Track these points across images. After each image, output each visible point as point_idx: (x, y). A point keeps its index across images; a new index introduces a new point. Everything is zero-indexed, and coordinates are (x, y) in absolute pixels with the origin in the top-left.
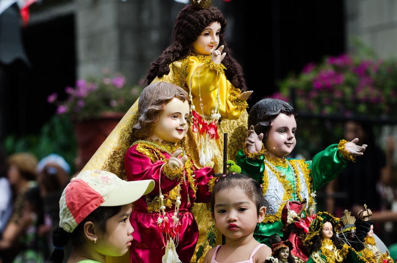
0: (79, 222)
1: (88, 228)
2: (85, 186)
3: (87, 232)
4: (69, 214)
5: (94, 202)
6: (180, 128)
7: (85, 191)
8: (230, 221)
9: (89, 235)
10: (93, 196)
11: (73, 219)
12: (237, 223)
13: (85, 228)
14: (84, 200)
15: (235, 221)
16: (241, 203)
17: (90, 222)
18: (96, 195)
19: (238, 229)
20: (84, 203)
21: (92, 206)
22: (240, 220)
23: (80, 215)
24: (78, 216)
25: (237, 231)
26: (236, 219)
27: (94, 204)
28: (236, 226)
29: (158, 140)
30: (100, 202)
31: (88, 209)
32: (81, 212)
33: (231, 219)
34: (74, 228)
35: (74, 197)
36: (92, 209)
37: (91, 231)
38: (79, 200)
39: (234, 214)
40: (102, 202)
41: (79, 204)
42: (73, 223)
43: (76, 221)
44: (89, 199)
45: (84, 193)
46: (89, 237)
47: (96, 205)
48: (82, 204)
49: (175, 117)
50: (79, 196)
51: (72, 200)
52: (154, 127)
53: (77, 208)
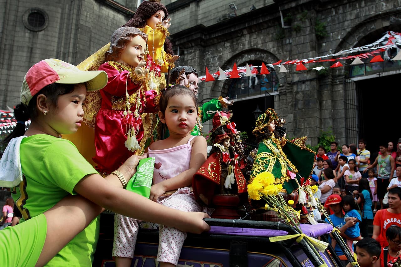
0: (34, 94)
1: (40, 100)
2: (45, 65)
3: (40, 104)
4: (26, 88)
5: (49, 78)
6: (140, 56)
7: (44, 68)
8: (181, 120)
9: (41, 107)
10: (49, 73)
11: (29, 91)
12: (186, 122)
13: (37, 101)
14: (41, 75)
15: (185, 120)
16: (191, 107)
17: (43, 95)
18: (53, 72)
19: (186, 126)
20: (41, 78)
21: (47, 81)
22: (189, 120)
23: (35, 88)
24: (33, 89)
25: (185, 128)
26: (186, 119)
27: (49, 80)
28: (186, 125)
29: (123, 63)
30: (55, 79)
31: (43, 83)
32: (36, 86)
33: (183, 119)
34: (29, 100)
35: (33, 72)
36: (46, 83)
37: (44, 104)
38: (37, 75)
39: (184, 115)
40: (57, 79)
41: (36, 78)
42: (28, 95)
43: (32, 93)
44: (45, 75)
45: (42, 70)
46: (41, 109)
47: (51, 81)
48: (38, 79)
49: (138, 48)
50: (37, 72)
51: (31, 75)
52: (122, 53)
53: (34, 82)
